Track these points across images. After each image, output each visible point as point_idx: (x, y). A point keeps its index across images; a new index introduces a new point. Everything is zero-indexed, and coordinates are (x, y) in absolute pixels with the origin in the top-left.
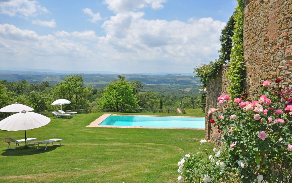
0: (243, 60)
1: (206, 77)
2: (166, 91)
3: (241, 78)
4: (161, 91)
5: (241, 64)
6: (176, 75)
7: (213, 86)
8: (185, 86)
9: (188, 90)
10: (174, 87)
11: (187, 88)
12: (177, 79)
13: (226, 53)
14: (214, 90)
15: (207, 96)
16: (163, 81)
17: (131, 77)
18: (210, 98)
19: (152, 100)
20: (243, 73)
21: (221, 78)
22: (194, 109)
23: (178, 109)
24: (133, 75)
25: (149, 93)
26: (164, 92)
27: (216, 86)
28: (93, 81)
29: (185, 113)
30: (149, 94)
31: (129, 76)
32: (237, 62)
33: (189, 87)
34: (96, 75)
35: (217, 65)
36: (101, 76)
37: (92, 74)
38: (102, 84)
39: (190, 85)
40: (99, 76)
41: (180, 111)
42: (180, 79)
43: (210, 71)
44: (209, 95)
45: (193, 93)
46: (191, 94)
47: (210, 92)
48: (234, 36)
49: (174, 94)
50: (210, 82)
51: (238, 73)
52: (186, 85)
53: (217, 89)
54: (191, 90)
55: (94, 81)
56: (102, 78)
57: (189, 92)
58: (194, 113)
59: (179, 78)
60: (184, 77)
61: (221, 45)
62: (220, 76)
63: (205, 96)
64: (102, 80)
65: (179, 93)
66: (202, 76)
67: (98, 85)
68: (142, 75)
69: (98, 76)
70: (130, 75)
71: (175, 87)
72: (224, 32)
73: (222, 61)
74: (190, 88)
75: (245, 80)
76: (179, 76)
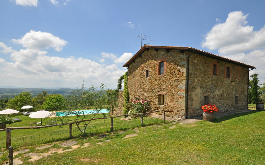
17: (33, 90)
24: (34, 89)
34: (1, 89)
36: (6, 89)
38: (7, 95)
40: (4, 90)
56: (7, 91)
64: (7, 92)
67: (3, 96)
70: (32, 89)
75: (129, 96)
76: (69, 90)
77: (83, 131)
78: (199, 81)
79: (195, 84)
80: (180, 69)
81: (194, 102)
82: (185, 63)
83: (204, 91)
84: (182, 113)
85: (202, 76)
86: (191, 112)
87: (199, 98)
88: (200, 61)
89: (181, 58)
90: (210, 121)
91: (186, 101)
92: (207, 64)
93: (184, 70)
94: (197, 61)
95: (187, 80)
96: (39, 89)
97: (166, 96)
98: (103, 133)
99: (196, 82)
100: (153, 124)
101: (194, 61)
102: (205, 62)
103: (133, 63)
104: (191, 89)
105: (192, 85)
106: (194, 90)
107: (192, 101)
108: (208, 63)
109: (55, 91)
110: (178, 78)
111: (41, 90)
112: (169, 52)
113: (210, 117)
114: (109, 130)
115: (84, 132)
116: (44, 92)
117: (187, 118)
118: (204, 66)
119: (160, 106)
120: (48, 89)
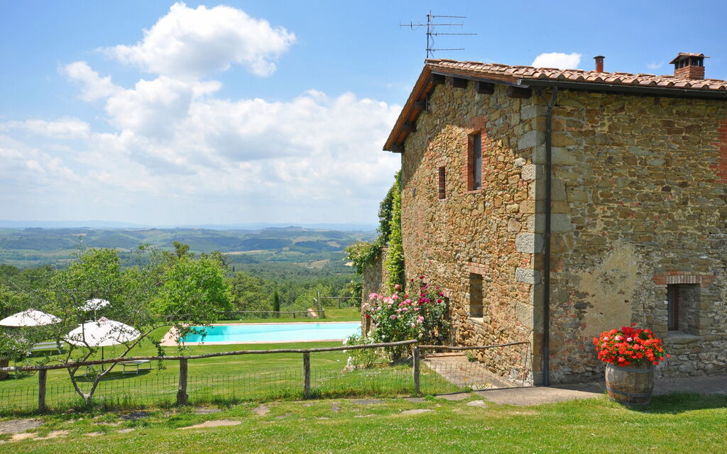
0: (401, 249)
1: (361, 261)
2: (266, 269)
3: (399, 269)
4: (253, 270)
5: (399, 255)
6: (291, 230)
7: (372, 274)
8: (312, 254)
9: (319, 265)
10: (285, 258)
11: (318, 260)
12: (293, 240)
13: (386, 233)
14: (372, 279)
15: (363, 287)
16: (257, 245)
17: (174, 234)
18: (367, 290)
19: (250, 294)
20: (401, 264)
21: (381, 264)
22: (340, 308)
23: (310, 310)
24: (178, 229)
25: (243, 278)
26: (262, 271)
27: (375, 275)
28: (68, 248)
29: (324, 317)
30: (242, 280)
31: (169, 234)
32: (395, 252)
33: (321, 257)
34: (78, 231)
35: (375, 247)
36: (92, 232)
37: (67, 229)
39: (324, 253)
41: (314, 314)
42: (300, 239)
43: (367, 254)
44: (366, 285)
45: (331, 272)
46: (328, 274)
47: (368, 282)
48: (393, 219)
49: (287, 276)
50: (367, 268)
51: (395, 264)
52: (315, 252)
53: (377, 278)
54: (326, 266)
55: (72, 248)
56: (93, 238)
57: (322, 271)
58: (341, 316)
59: (298, 236)
60: (310, 233)
61: (380, 222)
62: (380, 260)
63: (361, 288)
64: (94, 244)
65: (299, 273)
66: (356, 260)
68: (203, 230)
69: (84, 233)
70: (172, 231)
71: (289, 259)
72: (383, 206)
73: (382, 243)
74: (324, 261)
75: (403, 272)
76: (297, 232)
77: (87, 396)
78: (627, 214)
79: (596, 231)
80: (521, 167)
81: (589, 314)
82: (531, 139)
83: (660, 262)
84: (526, 358)
85: (646, 191)
86: (577, 356)
87: (630, 293)
88: (632, 121)
89: (522, 118)
90: (622, 403)
91: (542, 308)
92: (680, 132)
93: (530, 171)
94: (608, 124)
95: (543, 217)
96: (195, 231)
97: (487, 281)
98: (148, 408)
99: (607, 223)
100: (360, 394)
101: (588, 127)
102: (668, 124)
103: (411, 134)
104: (570, 252)
105: (577, 234)
106: (596, 258)
107: (581, 307)
108: (688, 127)
109: (248, 238)
110: (516, 206)
111: (200, 233)
112: (492, 93)
113: (623, 384)
114: (174, 399)
115: (89, 398)
116: (178, 247)
117: (544, 380)
118: (662, 145)
119: (474, 323)
120: (225, 232)
